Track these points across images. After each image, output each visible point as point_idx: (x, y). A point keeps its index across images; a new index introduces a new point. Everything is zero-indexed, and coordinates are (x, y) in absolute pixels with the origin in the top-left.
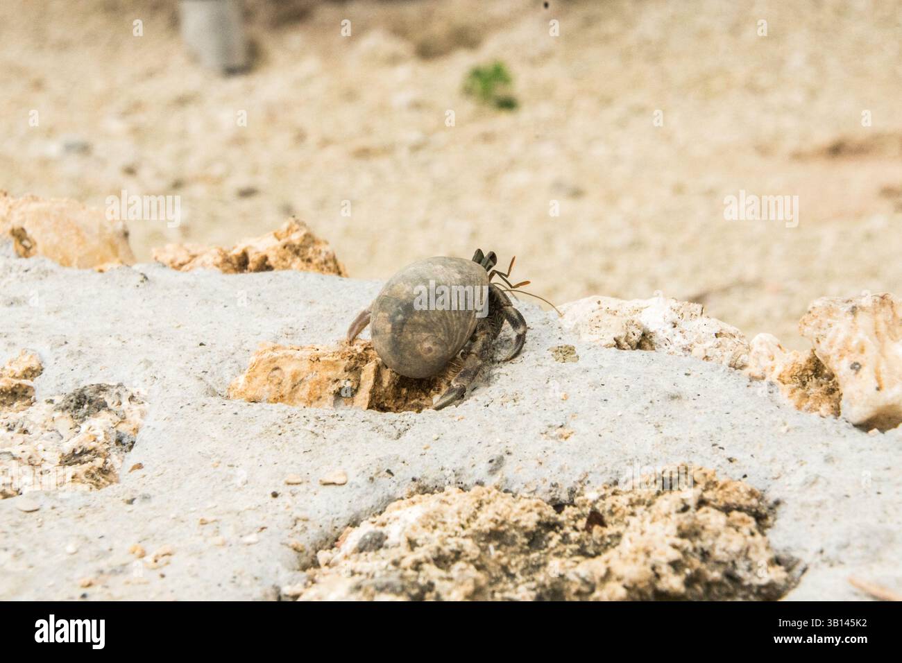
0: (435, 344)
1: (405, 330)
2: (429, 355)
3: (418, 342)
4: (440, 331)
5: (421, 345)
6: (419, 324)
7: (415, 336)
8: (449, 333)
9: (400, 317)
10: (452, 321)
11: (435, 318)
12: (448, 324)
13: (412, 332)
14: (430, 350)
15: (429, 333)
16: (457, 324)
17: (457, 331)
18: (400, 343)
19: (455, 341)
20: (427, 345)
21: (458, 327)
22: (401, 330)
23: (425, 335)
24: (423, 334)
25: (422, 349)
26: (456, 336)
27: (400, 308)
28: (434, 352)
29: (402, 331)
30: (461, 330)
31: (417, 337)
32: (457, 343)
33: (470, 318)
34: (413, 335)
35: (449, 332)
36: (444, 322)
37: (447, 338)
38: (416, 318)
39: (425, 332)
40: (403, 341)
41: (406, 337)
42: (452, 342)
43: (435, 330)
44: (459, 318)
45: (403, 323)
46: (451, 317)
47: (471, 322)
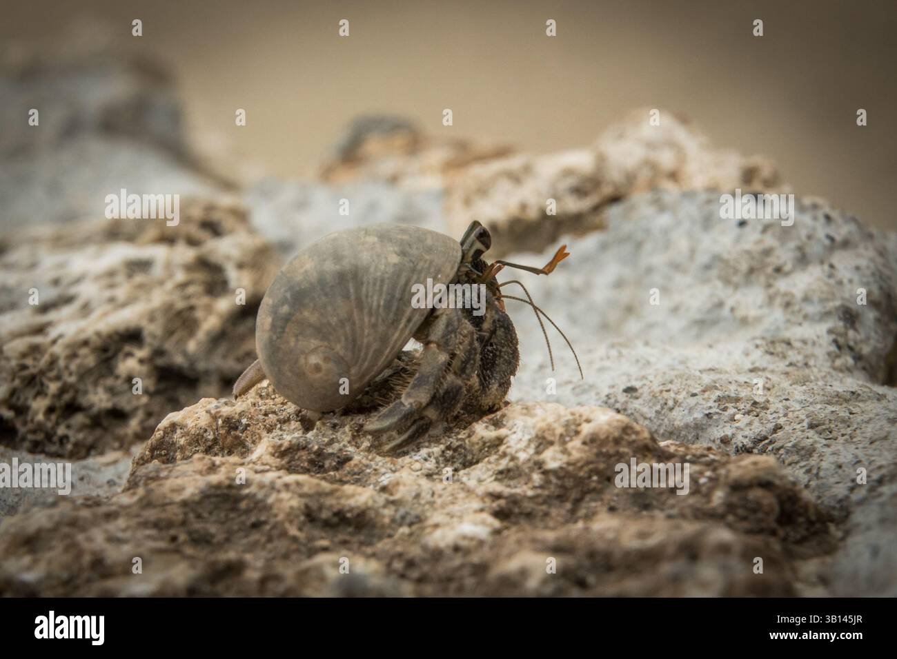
0: (326, 359)
1: (287, 330)
2: (318, 376)
3: (303, 352)
4: (339, 341)
5: (306, 358)
6: (310, 325)
7: (300, 343)
8: (354, 346)
9: (285, 309)
10: (362, 329)
11: (335, 319)
12: (354, 332)
13: (296, 336)
14: (317, 368)
15: (321, 340)
16: (368, 335)
17: (368, 346)
18: (279, 348)
19: (364, 360)
20: (314, 359)
21: (371, 338)
22: (283, 328)
23: (314, 343)
24: (313, 341)
25: (306, 363)
26: (366, 354)
27: (288, 295)
28: (323, 372)
29: (283, 332)
30: (375, 346)
31: (303, 344)
32: (366, 364)
33: (396, 328)
34: (297, 340)
35: (354, 344)
36: (348, 328)
37: (350, 354)
38: (306, 314)
39: (316, 339)
40: (282, 346)
41: (288, 342)
42: (357, 362)
43: (331, 338)
44: (374, 326)
45: (287, 319)
46: (362, 320)
47: (397, 335)
